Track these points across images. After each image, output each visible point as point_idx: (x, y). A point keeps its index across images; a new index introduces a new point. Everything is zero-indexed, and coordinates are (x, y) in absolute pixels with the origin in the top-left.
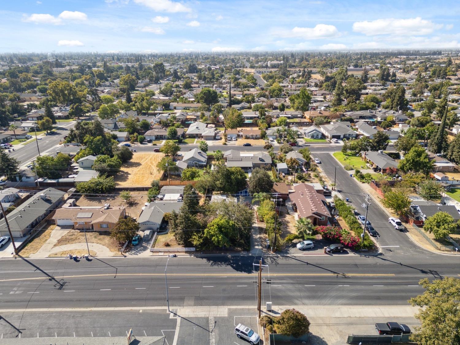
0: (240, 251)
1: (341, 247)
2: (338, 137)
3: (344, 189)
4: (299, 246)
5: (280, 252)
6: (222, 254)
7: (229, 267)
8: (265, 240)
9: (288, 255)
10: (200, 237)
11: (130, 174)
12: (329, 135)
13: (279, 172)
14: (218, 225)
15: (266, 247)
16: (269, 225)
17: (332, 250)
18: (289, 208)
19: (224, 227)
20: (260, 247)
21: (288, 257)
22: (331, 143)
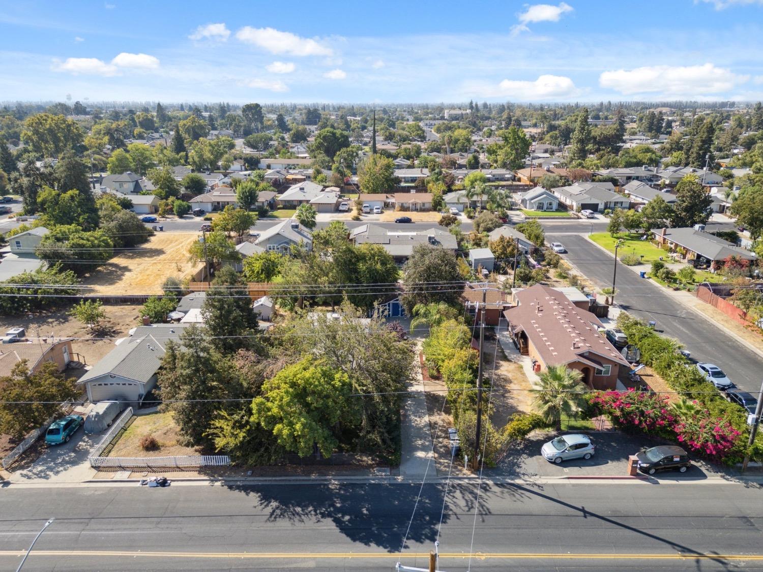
0: (371, 466)
1: (682, 457)
2: (594, 208)
3: (633, 302)
4: (549, 450)
5: (492, 469)
6: (313, 477)
7: (329, 524)
8: (446, 432)
9: (518, 481)
10: (239, 425)
11: (130, 270)
12: (575, 204)
13: (476, 267)
14: (293, 385)
15: (447, 453)
16: (456, 387)
17: (655, 465)
18: (507, 344)
19: (314, 393)
20: (431, 454)
21: (519, 487)
22: (579, 218)
